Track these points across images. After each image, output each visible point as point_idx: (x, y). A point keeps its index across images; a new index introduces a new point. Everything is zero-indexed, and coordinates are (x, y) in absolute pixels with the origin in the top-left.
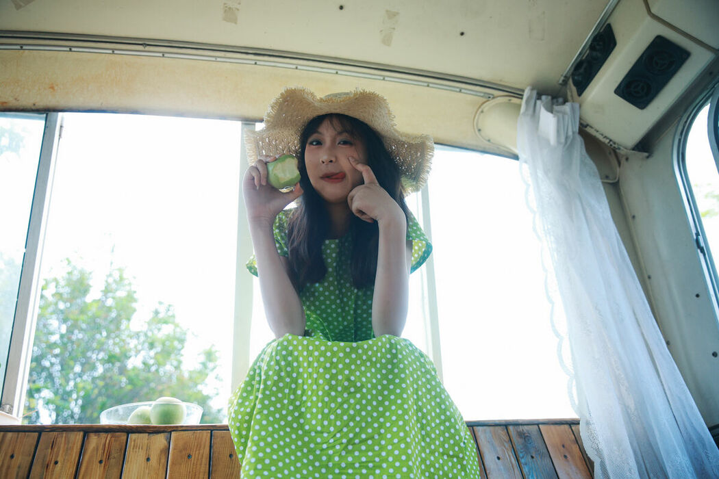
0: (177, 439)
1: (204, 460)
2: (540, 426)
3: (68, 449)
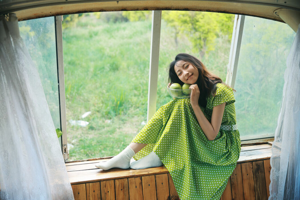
0: (144, 180)
1: (154, 186)
2: (264, 161)
3: (111, 187)
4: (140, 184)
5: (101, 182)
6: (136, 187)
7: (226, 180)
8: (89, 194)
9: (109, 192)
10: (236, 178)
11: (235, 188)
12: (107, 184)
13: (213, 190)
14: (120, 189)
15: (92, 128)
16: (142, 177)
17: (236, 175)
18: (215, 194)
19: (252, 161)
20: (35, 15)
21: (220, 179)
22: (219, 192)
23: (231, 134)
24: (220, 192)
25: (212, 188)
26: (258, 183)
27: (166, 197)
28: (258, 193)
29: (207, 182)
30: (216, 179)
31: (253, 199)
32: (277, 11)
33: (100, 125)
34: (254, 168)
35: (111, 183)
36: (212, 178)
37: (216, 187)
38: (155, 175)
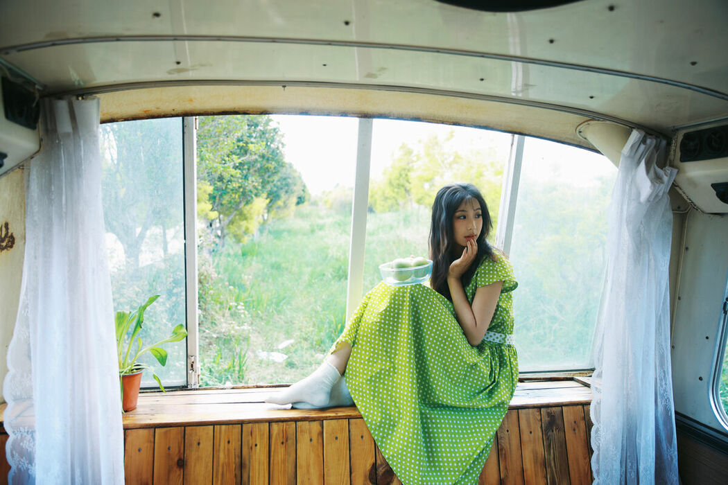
1: (345, 440)
2: (563, 407)
3: (262, 435)
4: (318, 434)
5: (244, 425)
6: (311, 440)
7: (488, 437)
8: (219, 445)
9: (258, 446)
10: (507, 438)
11: (505, 458)
12: (254, 429)
13: (466, 459)
14: (279, 442)
15: (291, 365)
16: (324, 421)
17: (508, 431)
18: (470, 466)
19: (539, 407)
20: (145, 112)
21: (477, 436)
22: (476, 463)
23: (501, 351)
24: (479, 463)
25: (462, 454)
26: (552, 451)
27: (368, 466)
28: (552, 471)
29: (452, 442)
30: (470, 437)
31: (542, 483)
32: (582, 128)
33: (305, 360)
34: (543, 419)
35: (262, 428)
36: (461, 436)
37: (471, 454)
38: (349, 419)
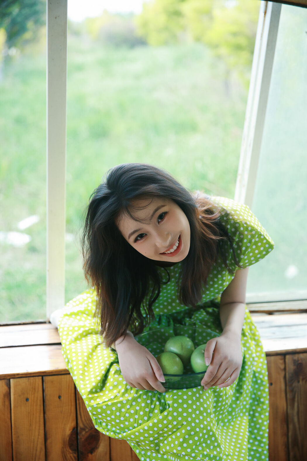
0: (15, 386)
1: (39, 401)
15: (32, 249)
16: (11, 380)
19: (283, 354)
27: (68, 430)
28: (295, 427)
34: (287, 369)
38: (42, 376)
